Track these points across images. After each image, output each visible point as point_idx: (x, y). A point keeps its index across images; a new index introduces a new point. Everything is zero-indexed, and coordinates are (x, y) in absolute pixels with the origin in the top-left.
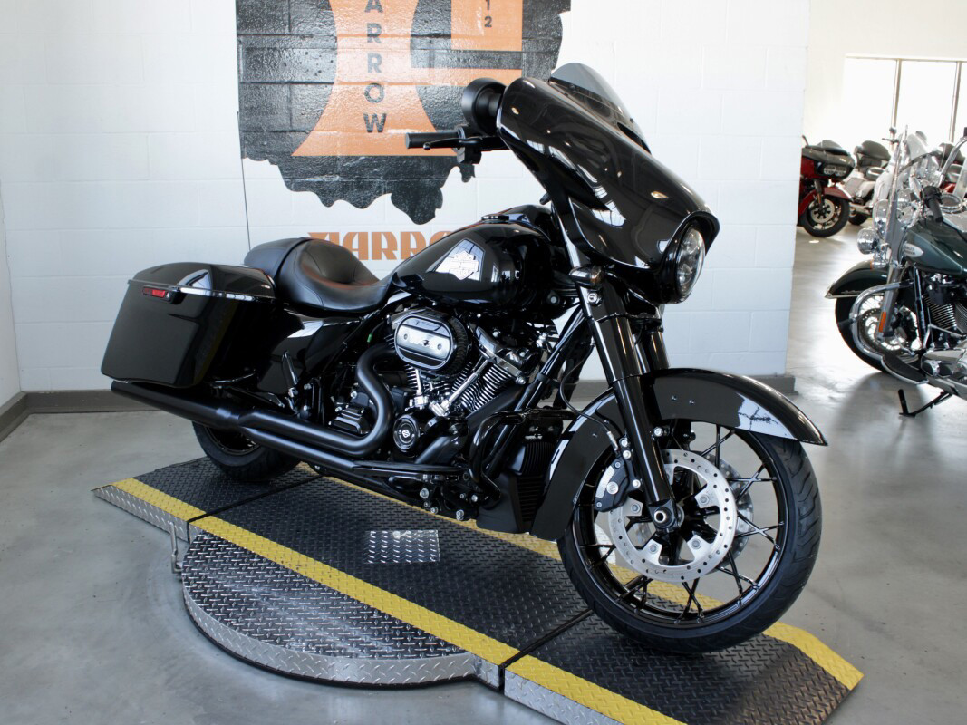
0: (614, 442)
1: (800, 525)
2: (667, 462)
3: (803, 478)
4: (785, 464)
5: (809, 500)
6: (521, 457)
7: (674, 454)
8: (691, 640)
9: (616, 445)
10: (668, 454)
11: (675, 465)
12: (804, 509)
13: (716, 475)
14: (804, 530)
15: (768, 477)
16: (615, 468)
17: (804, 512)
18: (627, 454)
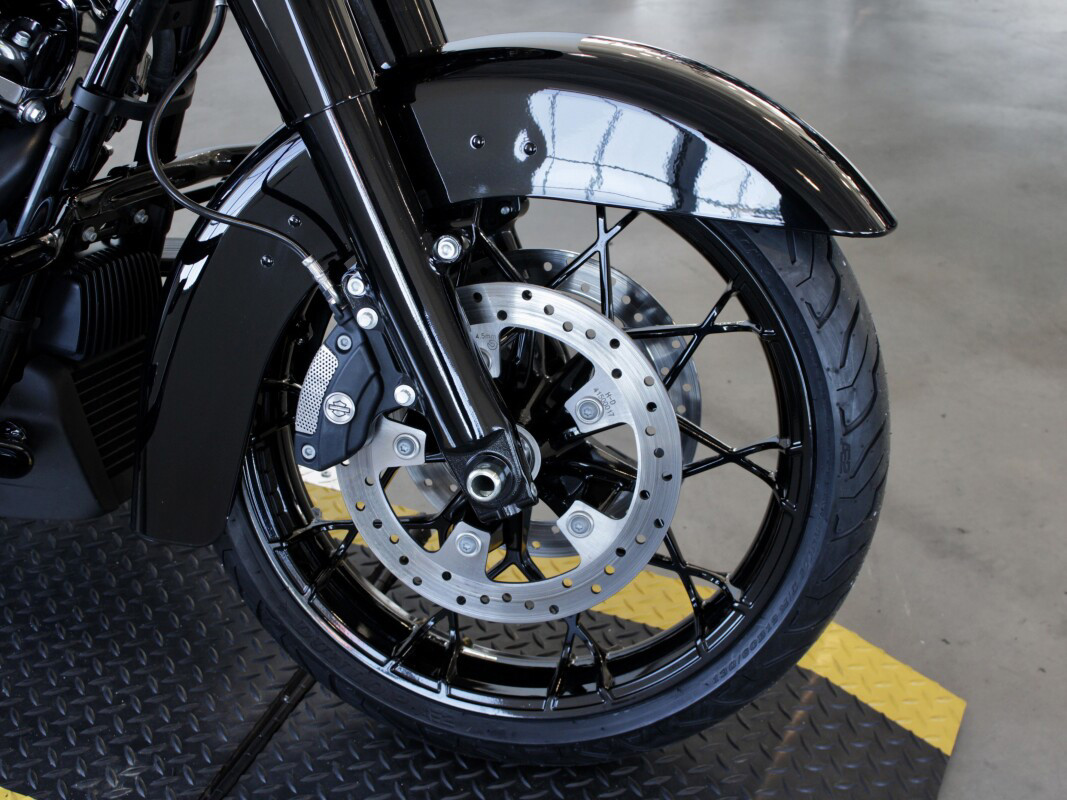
0: (326, 285)
1: (847, 448)
2: (477, 318)
3: (844, 325)
4: (798, 295)
5: (865, 380)
6: (73, 308)
7: (493, 295)
8: (591, 745)
9: (333, 293)
10: (478, 297)
11: (501, 325)
12: (854, 405)
13: (615, 343)
14: (856, 458)
15: (743, 319)
16: (338, 351)
17: (854, 413)
18: (367, 318)
